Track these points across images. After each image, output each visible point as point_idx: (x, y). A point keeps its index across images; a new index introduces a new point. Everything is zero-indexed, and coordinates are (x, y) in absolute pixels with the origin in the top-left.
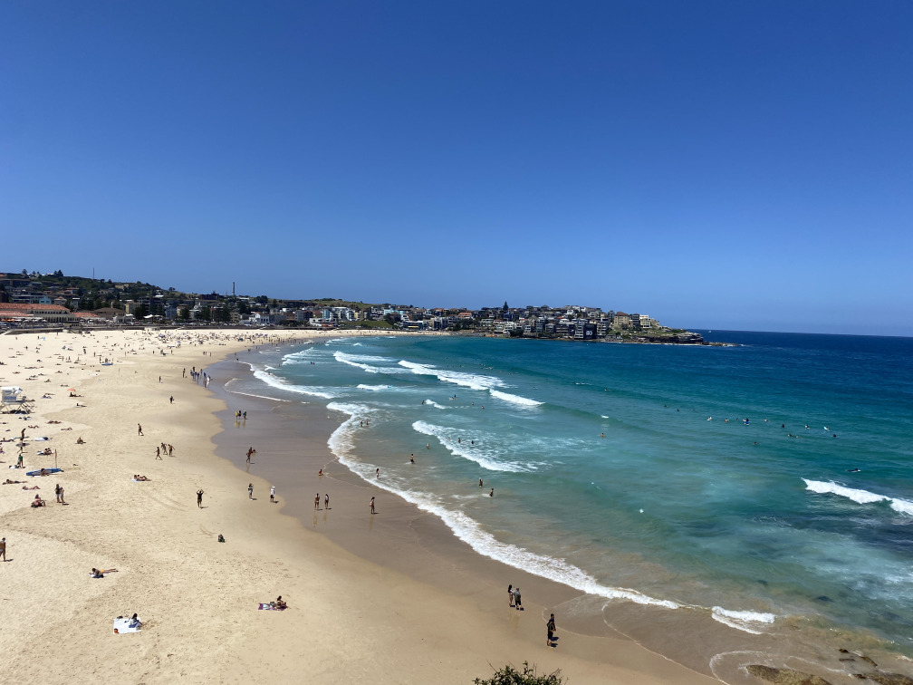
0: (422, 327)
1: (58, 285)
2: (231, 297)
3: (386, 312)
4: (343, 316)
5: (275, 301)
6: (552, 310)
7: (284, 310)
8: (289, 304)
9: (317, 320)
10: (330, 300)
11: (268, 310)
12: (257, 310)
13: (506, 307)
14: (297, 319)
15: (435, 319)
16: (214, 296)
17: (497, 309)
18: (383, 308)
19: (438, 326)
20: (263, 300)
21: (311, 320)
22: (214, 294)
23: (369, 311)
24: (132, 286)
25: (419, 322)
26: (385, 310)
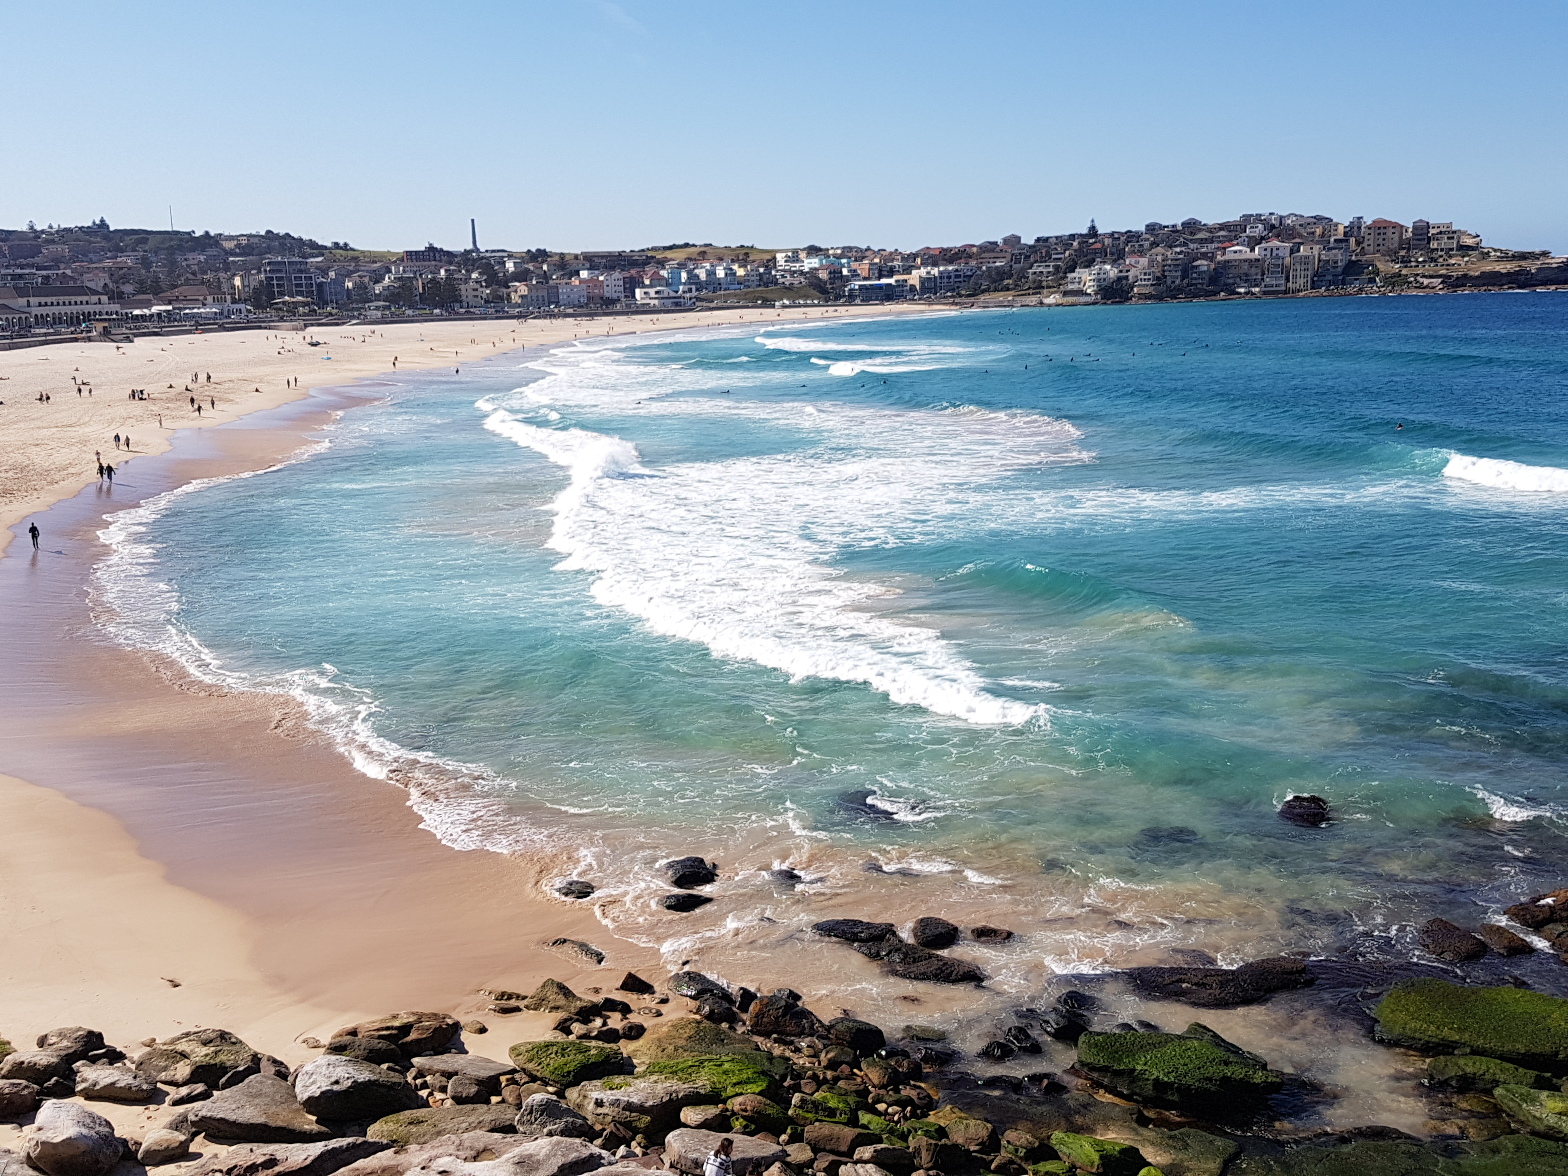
0: (889, 295)
2: (467, 252)
3: (810, 263)
5: (562, 256)
6: (1209, 230)
7: (584, 274)
8: (592, 261)
9: (652, 292)
10: (687, 245)
11: (546, 277)
12: (522, 276)
13: (1093, 231)
14: (608, 293)
15: (923, 272)
16: (431, 253)
17: (1072, 237)
18: (802, 255)
19: (928, 289)
20: (541, 255)
21: (638, 293)
22: (431, 250)
23: (770, 265)
24: (256, 240)
25: (884, 281)
26: (806, 261)
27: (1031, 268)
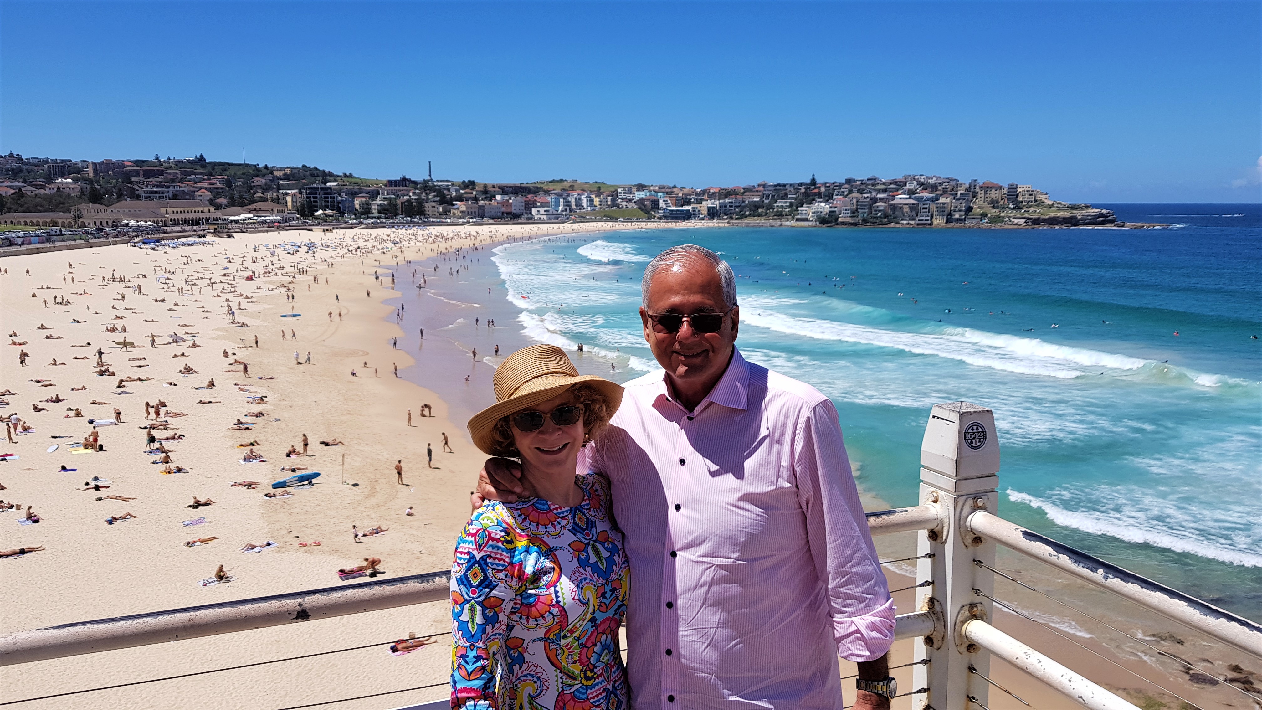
0: (687, 216)
1: (200, 174)
2: (425, 182)
3: (639, 195)
4: (578, 203)
5: (485, 186)
6: (884, 184)
7: (498, 197)
8: (504, 189)
9: (542, 210)
10: (562, 181)
11: (476, 199)
12: (460, 198)
13: (813, 182)
14: (515, 210)
15: (709, 203)
16: (404, 181)
17: (801, 184)
18: (634, 190)
19: (712, 214)
20: (471, 184)
21: (534, 211)
22: (404, 179)
23: (614, 195)
24: (296, 171)
25: (686, 208)
26: (637, 193)
27: (776, 202)
